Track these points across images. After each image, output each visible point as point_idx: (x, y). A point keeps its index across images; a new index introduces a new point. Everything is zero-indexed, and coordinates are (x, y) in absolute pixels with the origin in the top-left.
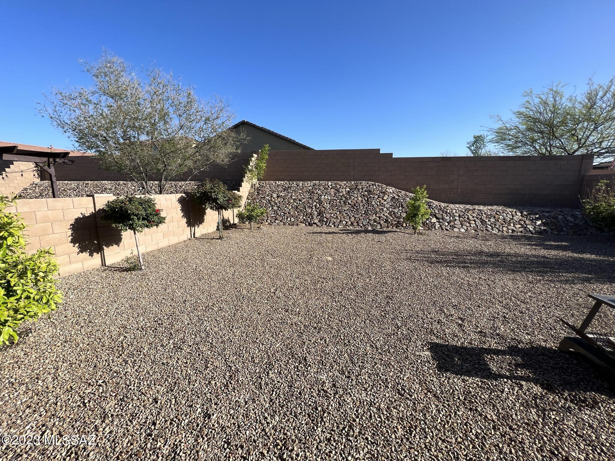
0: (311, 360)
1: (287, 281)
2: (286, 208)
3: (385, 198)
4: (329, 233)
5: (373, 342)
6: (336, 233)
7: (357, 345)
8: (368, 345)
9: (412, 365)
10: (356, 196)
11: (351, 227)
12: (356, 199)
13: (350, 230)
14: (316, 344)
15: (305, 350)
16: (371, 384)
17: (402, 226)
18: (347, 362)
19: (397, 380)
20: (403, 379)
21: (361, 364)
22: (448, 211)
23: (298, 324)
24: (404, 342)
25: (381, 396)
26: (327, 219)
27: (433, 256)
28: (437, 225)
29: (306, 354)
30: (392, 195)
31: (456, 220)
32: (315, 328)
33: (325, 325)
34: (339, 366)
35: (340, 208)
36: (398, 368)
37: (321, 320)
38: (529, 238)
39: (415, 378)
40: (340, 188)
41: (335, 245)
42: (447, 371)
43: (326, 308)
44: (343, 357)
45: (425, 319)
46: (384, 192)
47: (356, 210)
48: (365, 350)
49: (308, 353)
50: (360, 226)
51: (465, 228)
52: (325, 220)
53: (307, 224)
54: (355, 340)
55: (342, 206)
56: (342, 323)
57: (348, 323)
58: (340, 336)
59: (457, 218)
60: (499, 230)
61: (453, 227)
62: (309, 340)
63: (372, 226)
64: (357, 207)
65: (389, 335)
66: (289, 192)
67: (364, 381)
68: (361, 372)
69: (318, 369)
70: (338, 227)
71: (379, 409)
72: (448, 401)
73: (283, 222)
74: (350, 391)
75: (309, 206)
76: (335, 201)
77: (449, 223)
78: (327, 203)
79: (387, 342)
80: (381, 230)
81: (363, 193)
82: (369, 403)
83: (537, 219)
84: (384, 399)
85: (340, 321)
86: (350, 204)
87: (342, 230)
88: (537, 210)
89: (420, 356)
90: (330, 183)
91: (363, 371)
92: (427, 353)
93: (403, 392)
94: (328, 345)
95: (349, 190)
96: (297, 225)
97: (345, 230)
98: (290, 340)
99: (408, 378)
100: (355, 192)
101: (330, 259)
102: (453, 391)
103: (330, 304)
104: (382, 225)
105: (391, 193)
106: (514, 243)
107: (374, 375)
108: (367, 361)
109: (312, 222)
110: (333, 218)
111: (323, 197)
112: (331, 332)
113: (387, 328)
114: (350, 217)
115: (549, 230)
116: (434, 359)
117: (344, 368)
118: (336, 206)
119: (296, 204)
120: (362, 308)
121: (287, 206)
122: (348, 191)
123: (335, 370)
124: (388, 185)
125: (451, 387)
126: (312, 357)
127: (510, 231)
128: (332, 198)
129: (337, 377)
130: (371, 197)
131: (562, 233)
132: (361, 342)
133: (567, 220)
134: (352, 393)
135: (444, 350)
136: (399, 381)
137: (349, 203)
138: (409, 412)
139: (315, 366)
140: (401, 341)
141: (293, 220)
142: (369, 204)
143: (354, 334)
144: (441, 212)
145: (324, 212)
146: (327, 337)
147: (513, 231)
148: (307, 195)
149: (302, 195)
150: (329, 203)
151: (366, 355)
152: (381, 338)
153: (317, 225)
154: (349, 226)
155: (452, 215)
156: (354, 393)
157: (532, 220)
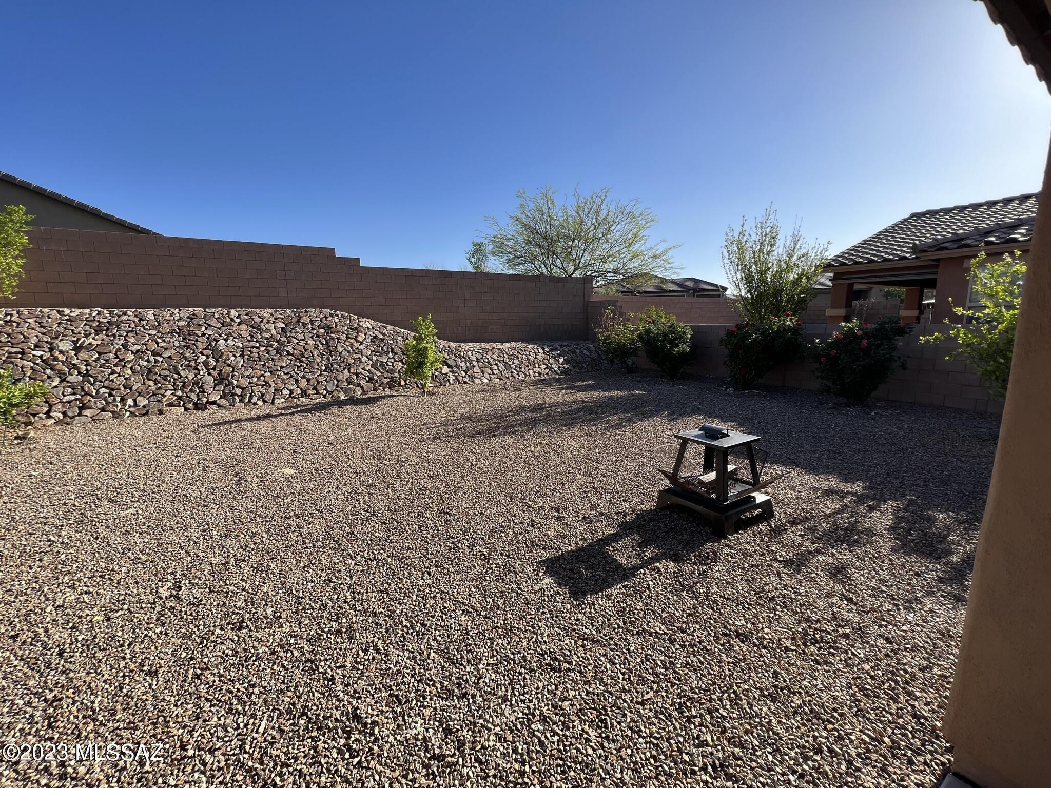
0: (370, 711)
1: (201, 554)
2: (112, 377)
3: (360, 339)
4: (259, 418)
5: (463, 603)
6: (275, 416)
7: (442, 624)
8: (460, 613)
9: (541, 611)
10: (301, 337)
11: (304, 400)
12: (302, 343)
13: (304, 406)
14: (361, 667)
15: (342, 695)
16: (507, 683)
17: (399, 385)
18: (443, 667)
19: (538, 649)
20: (545, 642)
21: (469, 656)
22: (462, 354)
23: (291, 645)
24: (509, 579)
25: (533, 693)
26: (243, 389)
27: (468, 425)
28: (452, 378)
29: (349, 703)
30: (371, 334)
31: (474, 366)
32: (338, 632)
33: (356, 616)
34: (433, 685)
35: (270, 364)
36: (527, 628)
37: (341, 608)
38: (558, 381)
39: (557, 629)
40: (262, 321)
41: (287, 441)
42: (584, 594)
43: (336, 578)
44: (429, 661)
45: (514, 528)
46: (356, 328)
47: (307, 364)
48: (460, 625)
49: (353, 698)
50: (322, 394)
51: (487, 376)
52: (239, 391)
53: (190, 406)
54: (433, 617)
55: (273, 359)
56: (388, 594)
57: (400, 589)
58: (401, 623)
59: (475, 363)
60: (526, 375)
61: (473, 377)
62: (339, 668)
63: (346, 391)
64: (307, 358)
65: (482, 579)
66: (114, 336)
67: (492, 684)
68: (478, 671)
69: (395, 719)
70: (273, 403)
71: (544, 719)
72: (611, 639)
73: (112, 412)
74: (481, 721)
75: (189, 366)
76: (255, 350)
77: (466, 372)
78: (234, 356)
79: (485, 591)
80: (364, 397)
81: (315, 332)
82: (525, 720)
83: (559, 356)
84: (540, 696)
85: (382, 592)
86: (292, 355)
87: (285, 409)
88: (556, 344)
89: (541, 589)
90: (233, 313)
91: (481, 666)
92: (547, 580)
93: (557, 664)
94: (386, 655)
95: (284, 326)
96: (161, 412)
97: (294, 407)
98: (289, 694)
99: (548, 635)
100: (298, 330)
101: (289, 471)
102: (608, 620)
103: (340, 566)
104: (365, 388)
105: (369, 329)
106: (548, 389)
107: (501, 663)
108: (476, 645)
109: (205, 400)
110: (257, 385)
111: (222, 342)
112: (377, 624)
113: (470, 568)
114: (297, 381)
115: (571, 368)
116: (560, 585)
117: (446, 683)
118: (260, 360)
119: (145, 364)
120: (409, 549)
121: (118, 369)
122: (282, 328)
123: (431, 699)
124: (360, 315)
125: (603, 616)
126: (368, 700)
127: (537, 374)
128: (246, 343)
129: (443, 710)
130: (332, 338)
131: (583, 371)
132: (446, 614)
133: (585, 354)
134: (488, 721)
135: (563, 564)
136: (542, 650)
137: (288, 352)
138: (583, 691)
139: (387, 718)
140: (503, 580)
141: (142, 401)
142: (331, 351)
143: (425, 605)
144: (453, 356)
145: (233, 376)
146: (376, 640)
147: (540, 373)
148: (177, 341)
149: (159, 340)
150: (242, 356)
151: (467, 633)
152: (473, 589)
153: (219, 406)
154: (298, 398)
155: (468, 360)
156: (491, 720)
157: (555, 358)
